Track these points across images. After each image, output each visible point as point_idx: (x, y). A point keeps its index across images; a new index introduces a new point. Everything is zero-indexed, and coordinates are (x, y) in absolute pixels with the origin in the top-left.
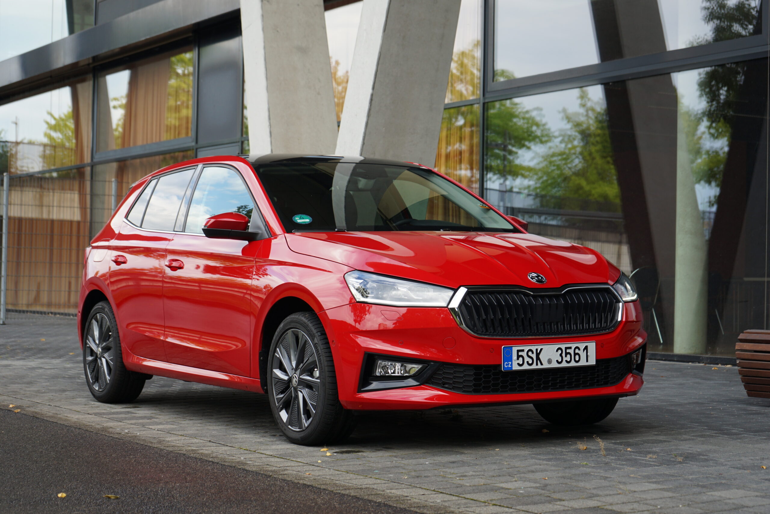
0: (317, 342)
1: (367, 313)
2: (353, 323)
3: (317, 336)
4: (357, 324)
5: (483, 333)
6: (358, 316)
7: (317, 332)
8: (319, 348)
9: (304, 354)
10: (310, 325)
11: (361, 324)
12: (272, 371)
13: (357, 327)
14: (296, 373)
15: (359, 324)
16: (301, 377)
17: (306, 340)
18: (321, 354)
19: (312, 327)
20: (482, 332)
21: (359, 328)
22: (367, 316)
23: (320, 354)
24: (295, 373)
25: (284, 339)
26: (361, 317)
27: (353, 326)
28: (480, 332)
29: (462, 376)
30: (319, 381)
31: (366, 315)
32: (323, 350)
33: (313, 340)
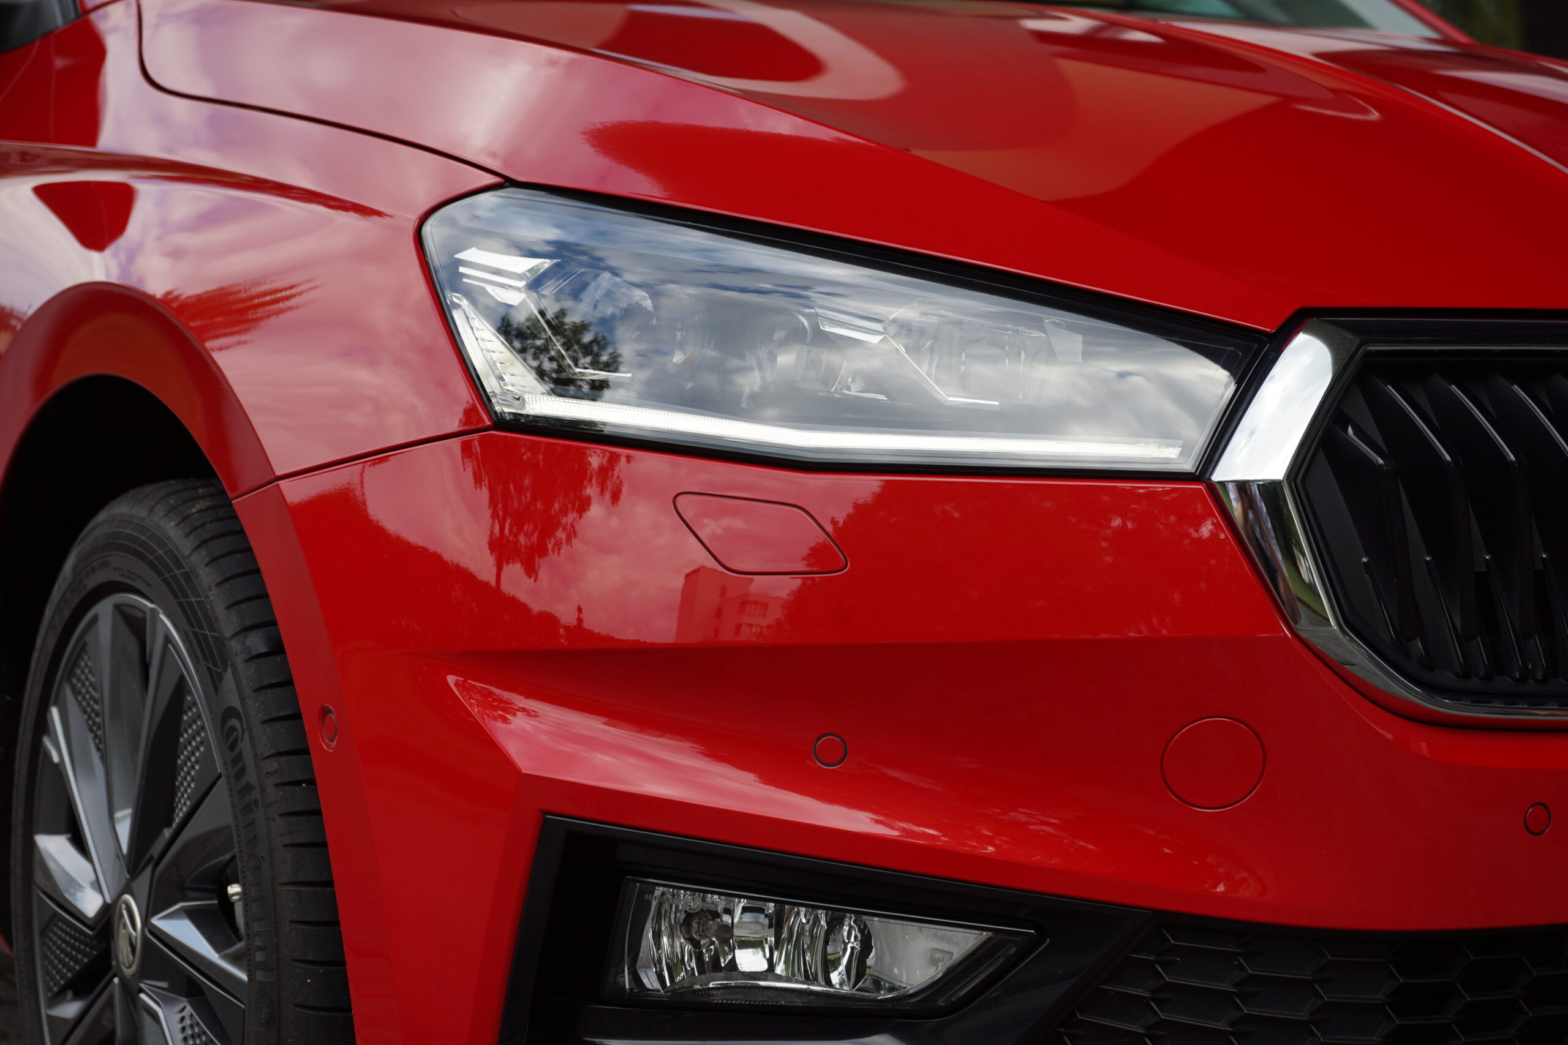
0: (237, 704)
1: (591, 491)
2: (482, 566)
3: (239, 661)
4: (514, 570)
5: (1474, 683)
6: (519, 521)
7: (246, 630)
8: (245, 745)
9: (172, 771)
10: (206, 576)
11: (543, 573)
12: (30, 847)
13: (507, 588)
14: (135, 885)
15: (531, 570)
16: (156, 921)
17: (182, 677)
18: (256, 794)
19: (213, 594)
20: (1466, 675)
21: (522, 597)
22: (596, 511)
23: (248, 788)
24: (127, 889)
25: (79, 657)
26: (549, 526)
27: (486, 584)
28: (1447, 677)
29: (1303, 1015)
30: (244, 977)
31: (583, 506)
32: (272, 765)
33: (214, 681)
